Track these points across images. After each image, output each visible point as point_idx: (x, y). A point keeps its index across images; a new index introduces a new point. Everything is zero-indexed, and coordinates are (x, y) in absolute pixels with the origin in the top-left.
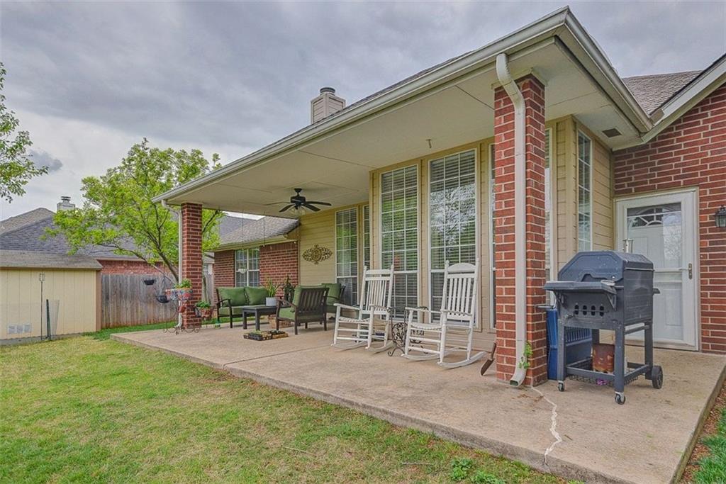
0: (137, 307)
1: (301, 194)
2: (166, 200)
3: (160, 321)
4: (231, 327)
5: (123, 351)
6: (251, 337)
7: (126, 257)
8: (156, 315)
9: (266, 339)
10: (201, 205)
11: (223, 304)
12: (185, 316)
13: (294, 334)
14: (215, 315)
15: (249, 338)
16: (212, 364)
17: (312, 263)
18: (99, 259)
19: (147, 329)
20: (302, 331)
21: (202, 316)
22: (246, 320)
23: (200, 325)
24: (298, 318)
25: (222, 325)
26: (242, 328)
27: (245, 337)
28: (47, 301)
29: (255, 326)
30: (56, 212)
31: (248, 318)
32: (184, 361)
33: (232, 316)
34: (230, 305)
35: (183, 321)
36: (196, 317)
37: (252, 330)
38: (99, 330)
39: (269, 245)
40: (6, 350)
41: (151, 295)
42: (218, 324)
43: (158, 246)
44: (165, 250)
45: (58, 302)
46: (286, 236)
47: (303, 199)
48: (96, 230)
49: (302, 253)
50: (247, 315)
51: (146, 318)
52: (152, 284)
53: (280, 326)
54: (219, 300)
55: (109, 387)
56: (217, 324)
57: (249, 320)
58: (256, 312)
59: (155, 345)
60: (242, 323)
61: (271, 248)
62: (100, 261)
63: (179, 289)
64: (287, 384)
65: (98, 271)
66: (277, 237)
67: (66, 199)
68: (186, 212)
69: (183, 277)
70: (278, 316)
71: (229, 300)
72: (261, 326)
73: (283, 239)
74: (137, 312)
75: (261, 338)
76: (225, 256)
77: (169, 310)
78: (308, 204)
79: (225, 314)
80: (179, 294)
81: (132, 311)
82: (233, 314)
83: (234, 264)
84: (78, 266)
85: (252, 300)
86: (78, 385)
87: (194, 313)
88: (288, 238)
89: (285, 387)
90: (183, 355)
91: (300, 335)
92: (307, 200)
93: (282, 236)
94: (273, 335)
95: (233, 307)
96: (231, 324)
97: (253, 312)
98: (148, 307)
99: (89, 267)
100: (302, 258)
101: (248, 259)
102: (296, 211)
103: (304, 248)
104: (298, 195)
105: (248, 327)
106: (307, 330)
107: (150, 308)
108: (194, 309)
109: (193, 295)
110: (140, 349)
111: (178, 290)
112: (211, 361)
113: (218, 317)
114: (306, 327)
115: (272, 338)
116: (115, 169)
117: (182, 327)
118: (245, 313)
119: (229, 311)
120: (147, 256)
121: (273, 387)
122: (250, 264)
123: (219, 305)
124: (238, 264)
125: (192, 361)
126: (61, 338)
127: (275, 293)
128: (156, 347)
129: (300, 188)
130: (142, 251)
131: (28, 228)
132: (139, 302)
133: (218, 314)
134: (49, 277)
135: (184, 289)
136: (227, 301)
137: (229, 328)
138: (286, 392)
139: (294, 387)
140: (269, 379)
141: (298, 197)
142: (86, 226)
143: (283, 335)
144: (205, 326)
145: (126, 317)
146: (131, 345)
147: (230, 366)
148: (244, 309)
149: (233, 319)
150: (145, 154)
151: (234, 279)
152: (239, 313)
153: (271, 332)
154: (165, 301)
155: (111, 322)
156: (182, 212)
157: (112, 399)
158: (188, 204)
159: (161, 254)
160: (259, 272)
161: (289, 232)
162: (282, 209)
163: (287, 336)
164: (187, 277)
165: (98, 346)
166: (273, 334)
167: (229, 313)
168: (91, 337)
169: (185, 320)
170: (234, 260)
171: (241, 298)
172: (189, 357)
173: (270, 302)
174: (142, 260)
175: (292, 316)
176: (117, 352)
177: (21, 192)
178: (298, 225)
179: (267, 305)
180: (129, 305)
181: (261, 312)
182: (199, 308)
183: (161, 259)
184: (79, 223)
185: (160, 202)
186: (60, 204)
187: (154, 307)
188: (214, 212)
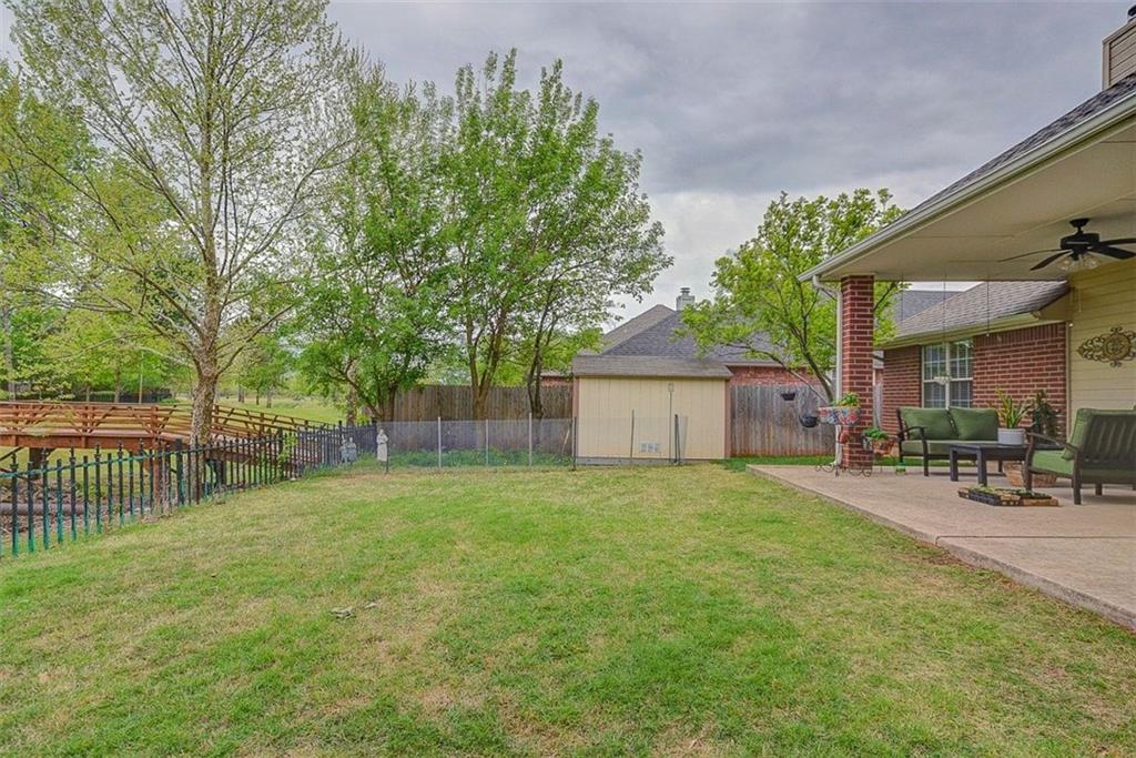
0: (769, 430)
1: (1086, 230)
2: (819, 275)
3: (799, 453)
4: (927, 474)
5: (766, 490)
6: (974, 495)
7: (758, 362)
8: (794, 444)
9: (1008, 504)
10: (872, 277)
11: (909, 435)
12: (847, 449)
13: (1072, 502)
14: (895, 452)
15: (970, 498)
16: (912, 531)
17: (1106, 365)
18: (730, 364)
19: (787, 463)
20: (1089, 498)
21: (875, 451)
22: (955, 466)
23: (869, 465)
24: (1081, 471)
25: (908, 469)
26: (949, 477)
27: (961, 495)
28: (676, 416)
29: (977, 478)
30: (675, 309)
31: (960, 462)
32: (860, 519)
33: (928, 457)
34: (924, 435)
35: (843, 456)
36: (864, 452)
37: (974, 484)
38: (728, 458)
39: (996, 333)
40: (641, 470)
41: (787, 415)
42: (903, 467)
43: (804, 343)
44: (812, 350)
45: (687, 418)
46: (1039, 313)
47: (1093, 238)
48: (725, 326)
49: (1076, 346)
50: (957, 456)
51: (780, 447)
52: (792, 399)
53: (1033, 484)
54: (901, 428)
55: (765, 537)
56: (899, 467)
57: (962, 465)
58: (979, 454)
59: (810, 488)
60: (948, 469)
61: (999, 339)
62: (729, 368)
63: (839, 406)
64: (1091, 599)
65: (727, 380)
66: (1015, 318)
67: (685, 291)
68: (849, 290)
69: (843, 389)
70: (1030, 464)
71: (922, 429)
72: (989, 478)
73: (1030, 320)
74: (769, 437)
75: (996, 501)
76: (906, 356)
77: (811, 438)
78: (1105, 248)
79: (915, 451)
80: (841, 416)
81: (763, 436)
82: (929, 452)
83: (920, 369)
84: (707, 373)
85: (963, 431)
86: (728, 526)
87: (861, 446)
88: (1040, 318)
89: (1089, 606)
90: (859, 509)
91: (1086, 507)
92: (1101, 240)
93: (1029, 316)
94: (1023, 499)
95: (929, 442)
96: (926, 469)
97: (973, 452)
98: (783, 432)
99: (717, 375)
100: (1076, 356)
101: (948, 360)
102: (1074, 263)
103: (1080, 335)
104: (1080, 232)
105: (960, 478)
106: (1099, 497)
107: (786, 433)
108: (860, 439)
109: (861, 418)
110: (789, 491)
111: (839, 408)
112: (909, 526)
113: (901, 456)
114: (1099, 492)
115: (1020, 504)
116: (747, 243)
117: (841, 466)
118: (954, 452)
119: (922, 447)
120: (786, 360)
121: (1059, 600)
122: (953, 370)
123: (901, 436)
124: (927, 369)
125: (875, 521)
126: (689, 463)
127: (1019, 421)
128: (812, 491)
129: (1085, 217)
130: (779, 353)
131: (651, 329)
132: (771, 424)
133: (901, 450)
134: (678, 387)
135: (847, 408)
136: (918, 430)
137: (923, 476)
138: (1094, 617)
139: (1115, 609)
140: (1045, 581)
141: (1080, 236)
142: (715, 322)
143: (1046, 501)
144: (879, 467)
145: (755, 444)
146: (773, 482)
147: (949, 541)
148: (953, 446)
149: (930, 462)
150: (786, 213)
151: (920, 393)
152: (939, 452)
153: (1018, 493)
154: (812, 422)
155: (738, 448)
156: (842, 291)
157: (777, 555)
158: (852, 277)
159: (807, 356)
160: (971, 382)
161: (1042, 306)
162: (1037, 263)
163: (1057, 505)
164: (851, 390)
165: (733, 479)
166: (1023, 496)
167: (922, 451)
168: (720, 466)
169: (847, 455)
170: (920, 362)
171: (943, 425)
172: (868, 514)
173: (1008, 437)
174: (779, 365)
175: (1070, 467)
176: (761, 490)
177: (649, 290)
178: (1067, 291)
179: (1000, 441)
180: (758, 428)
181: (989, 454)
182: (869, 439)
183: (804, 363)
184: (706, 319)
185: (810, 279)
186: (680, 298)
187: (791, 433)
188: (889, 285)
